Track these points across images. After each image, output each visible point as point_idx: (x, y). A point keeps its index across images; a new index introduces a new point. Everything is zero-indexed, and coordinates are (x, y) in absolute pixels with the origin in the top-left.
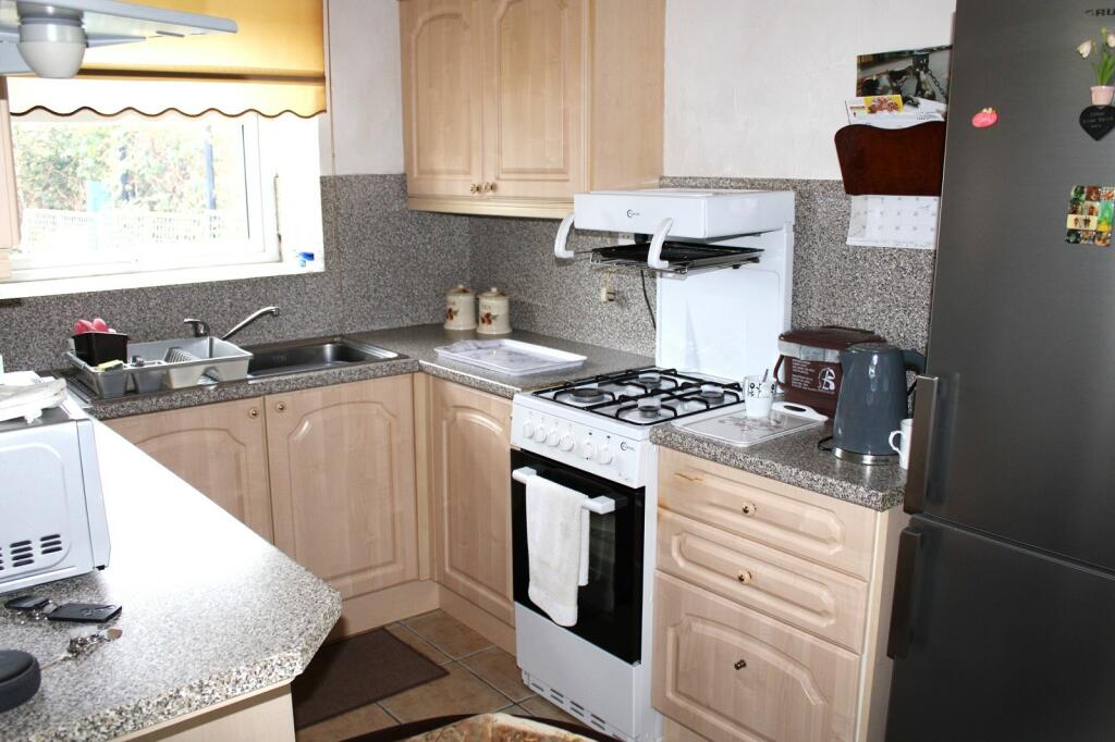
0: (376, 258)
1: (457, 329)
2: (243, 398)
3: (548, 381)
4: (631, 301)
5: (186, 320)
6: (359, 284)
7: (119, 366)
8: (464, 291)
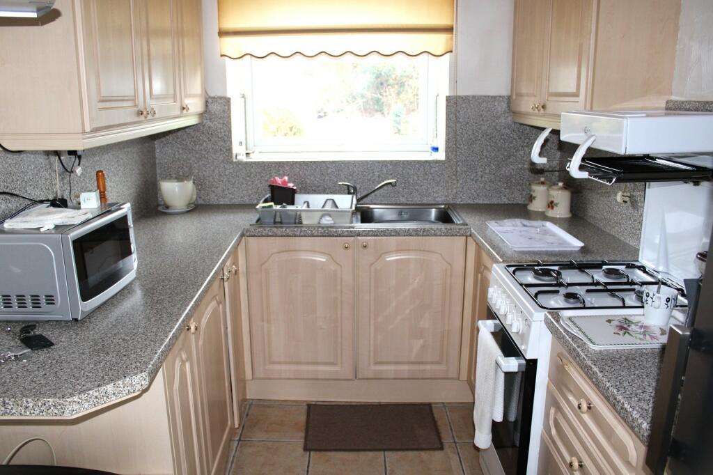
0: (485, 154)
1: (536, 210)
2: (340, 236)
3: (554, 259)
4: (639, 204)
5: (341, 183)
6: (470, 171)
7: (271, 206)
8: (543, 183)
